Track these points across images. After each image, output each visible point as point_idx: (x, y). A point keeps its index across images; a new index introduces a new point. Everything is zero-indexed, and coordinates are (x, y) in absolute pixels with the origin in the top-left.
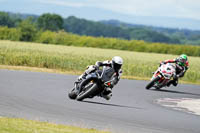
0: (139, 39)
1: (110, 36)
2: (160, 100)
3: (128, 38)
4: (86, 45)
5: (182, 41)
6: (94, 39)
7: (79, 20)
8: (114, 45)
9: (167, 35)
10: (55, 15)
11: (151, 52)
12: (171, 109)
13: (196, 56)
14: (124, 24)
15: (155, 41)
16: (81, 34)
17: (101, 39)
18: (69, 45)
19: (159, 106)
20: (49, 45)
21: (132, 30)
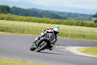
0: (47, 17)
1: (33, 16)
2: (57, 47)
3: (42, 17)
4: (21, 20)
5: (68, 18)
6: (25, 18)
7: (18, 8)
8: (35, 20)
9: (60, 15)
10: (6, 6)
11: (52, 23)
12: (62, 51)
13: (74, 25)
14: (39, 10)
15: (55, 18)
16: (19, 15)
17: (28, 18)
18: (13, 20)
19: (56, 50)
20: (3, 21)
21: (43, 13)
